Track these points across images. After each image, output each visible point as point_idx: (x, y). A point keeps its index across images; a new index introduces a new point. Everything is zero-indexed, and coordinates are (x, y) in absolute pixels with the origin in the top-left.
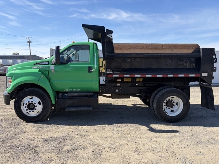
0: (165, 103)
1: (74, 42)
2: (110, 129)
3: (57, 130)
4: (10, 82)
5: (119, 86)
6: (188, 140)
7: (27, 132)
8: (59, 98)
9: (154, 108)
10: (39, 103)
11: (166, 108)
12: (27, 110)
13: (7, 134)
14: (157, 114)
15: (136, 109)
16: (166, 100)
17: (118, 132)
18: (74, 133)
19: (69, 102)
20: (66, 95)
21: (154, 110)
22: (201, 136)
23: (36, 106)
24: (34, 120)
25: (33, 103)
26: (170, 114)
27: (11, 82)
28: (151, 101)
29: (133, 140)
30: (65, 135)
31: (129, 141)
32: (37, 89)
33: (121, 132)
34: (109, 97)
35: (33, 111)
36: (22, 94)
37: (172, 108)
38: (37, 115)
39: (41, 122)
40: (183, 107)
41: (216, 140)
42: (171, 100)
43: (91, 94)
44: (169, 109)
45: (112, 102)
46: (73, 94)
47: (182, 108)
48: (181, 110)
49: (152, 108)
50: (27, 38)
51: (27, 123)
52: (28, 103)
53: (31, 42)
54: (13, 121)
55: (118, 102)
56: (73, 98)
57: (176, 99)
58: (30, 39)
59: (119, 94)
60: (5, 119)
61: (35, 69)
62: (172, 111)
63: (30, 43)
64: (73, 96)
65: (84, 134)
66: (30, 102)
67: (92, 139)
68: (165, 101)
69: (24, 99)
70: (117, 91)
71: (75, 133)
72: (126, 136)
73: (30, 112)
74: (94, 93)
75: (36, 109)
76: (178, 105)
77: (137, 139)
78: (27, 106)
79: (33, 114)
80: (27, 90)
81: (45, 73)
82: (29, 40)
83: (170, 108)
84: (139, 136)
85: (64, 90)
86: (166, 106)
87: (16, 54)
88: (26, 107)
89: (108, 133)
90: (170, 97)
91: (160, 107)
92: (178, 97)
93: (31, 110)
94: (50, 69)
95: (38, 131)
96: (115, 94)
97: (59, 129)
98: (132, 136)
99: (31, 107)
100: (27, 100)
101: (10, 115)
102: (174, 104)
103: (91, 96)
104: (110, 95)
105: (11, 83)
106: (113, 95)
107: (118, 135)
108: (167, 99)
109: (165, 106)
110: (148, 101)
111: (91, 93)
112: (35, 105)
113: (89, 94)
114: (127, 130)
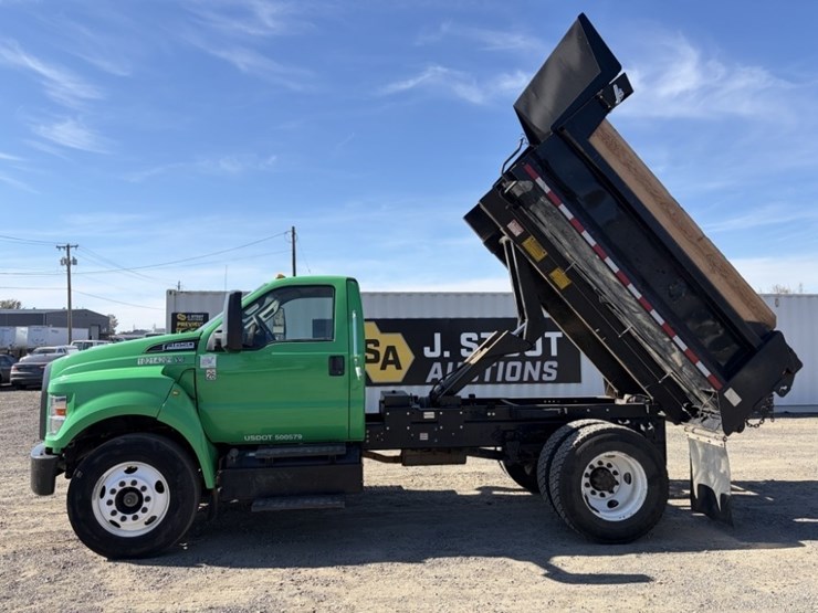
0: (587, 475)
1: (280, 277)
2: (408, 573)
3: (225, 583)
4: (61, 412)
5: (429, 421)
6: (672, 598)
7: (120, 593)
8: (228, 465)
9: (553, 496)
10: (159, 488)
11: (593, 493)
12: (114, 513)
13: (48, 601)
14: (563, 515)
15: (490, 504)
16: (592, 467)
17: (439, 580)
18: (286, 589)
19: (263, 479)
20: (251, 454)
21: (552, 503)
22: (713, 583)
23: (148, 499)
24: (134, 551)
25: (138, 487)
26: (607, 514)
27: (64, 414)
28: (539, 471)
29: (493, 607)
30: (258, 599)
31: (480, 609)
32: (153, 439)
33: (449, 580)
34: (394, 460)
35: (135, 518)
36: (100, 457)
37: (612, 492)
38: (147, 531)
39: (161, 559)
40: (646, 487)
41: (762, 596)
42: (605, 466)
43: (341, 450)
44: (602, 495)
45: (400, 478)
46: (277, 452)
47: (646, 492)
48: (640, 498)
49: (545, 497)
50: (59, 248)
51: (111, 564)
52: (119, 489)
53: (75, 262)
54: (57, 558)
55: (421, 479)
56: (278, 464)
57: (621, 462)
58: (71, 250)
59: (429, 450)
60: (27, 551)
61: (149, 365)
62: (612, 504)
63: (72, 266)
64: (277, 460)
65: (322, 591)
66: (128, 485)
67: (354, 607)
68: (588, 470)
69: (105, 475)
70: (424, 437)
71: (289, 590)
72: (467, 591)
73: (123, 519)
74: (347, 447)
75: (145, 510)
76: (630, 483)
77: (503, 602)
78: (113, 497)
79: (133, 527)
80: (120, 440)
81: (183, 380)
82: (68, 255)
83: (606, 493)
84: (508, 592)
85: (248, 439)
86: (591, 488)
87: (10, 307)
88: (110, 503)
89: (407, 585)
90: (602, 455)
91: (570, 491)
92: (630, 453)
93: (129, 513)
94: (202, 366)
95: (158, 589)
96: (416, 449)
97: (230, 580)
98: (488, 591)
99: (129, 502)
100: (115, 477)
101: (39, 535)
102: (617, 478)
103: (339, 457)
104: (397, 453)
105: (62, 418)
106: (408, 452)
107: (441, 591)
108: (594, 462)
109: (587, 485)
110: (528, 471)
111: (338, 448)
112: (145, 494)
113: (331, 448)
114: (467, 572)
